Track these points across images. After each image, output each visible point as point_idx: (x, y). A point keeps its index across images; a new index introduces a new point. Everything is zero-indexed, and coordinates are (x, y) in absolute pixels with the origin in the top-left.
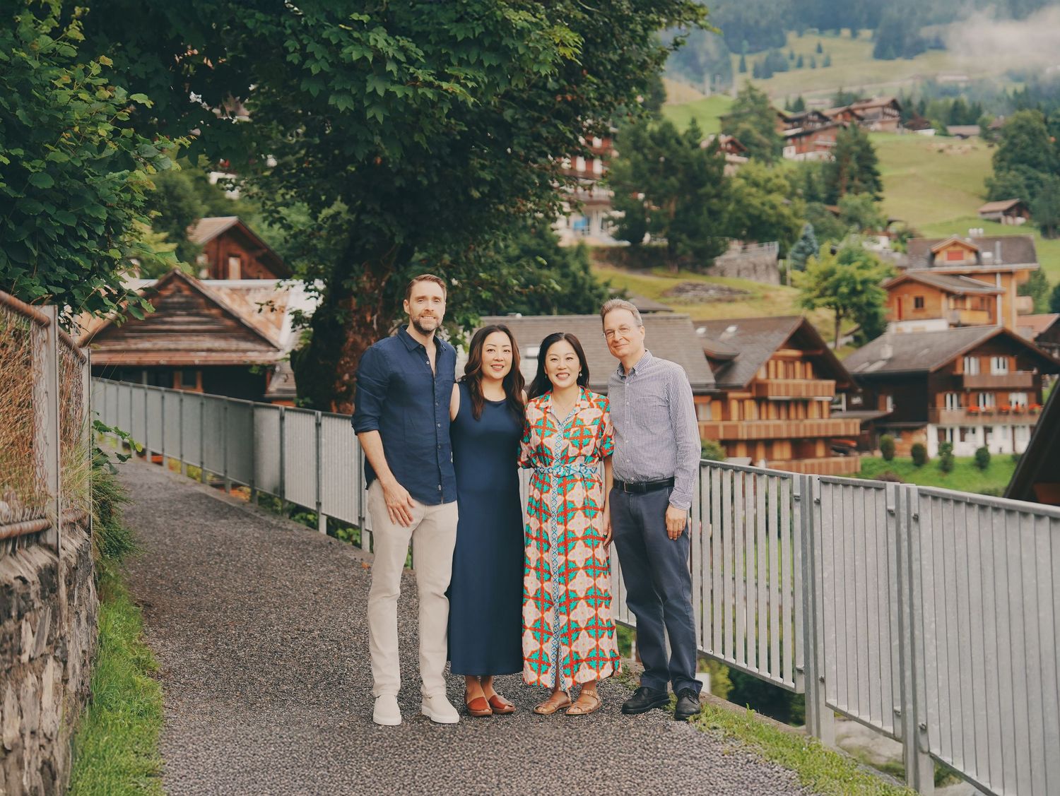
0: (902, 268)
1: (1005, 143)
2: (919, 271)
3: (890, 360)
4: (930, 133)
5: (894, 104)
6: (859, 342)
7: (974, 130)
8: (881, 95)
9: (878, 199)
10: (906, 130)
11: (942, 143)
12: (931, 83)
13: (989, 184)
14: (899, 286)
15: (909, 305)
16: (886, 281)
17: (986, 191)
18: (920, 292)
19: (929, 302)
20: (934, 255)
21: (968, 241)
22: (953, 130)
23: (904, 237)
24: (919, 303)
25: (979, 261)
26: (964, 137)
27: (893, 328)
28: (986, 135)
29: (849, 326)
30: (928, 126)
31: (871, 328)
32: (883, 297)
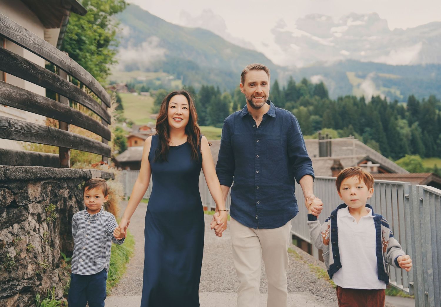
0: (130, 132)
1: (156, 98)
2: (136, 133)
3: (129, 158)
4: (136, 94)
5: (126, 86)
6: (120, 153)
7: (148, 94)
8: (122, 82)
9: (123, 112)
10: (130, 93)
11: (140, 97)
12: (135, 79)
13: (153, 109)
14: (130, 138)
15: (133, 143)
16: (127, 136)
17: (151, 111)
18: (136, 139)
19: (139, 141)
20: (140, 129)
21: (148, 125)
22: (143, 93)
23: (131, 124)
24: (136, 142)
25: (151, 131)
26: (145, 96)
27: (129, 148)
28: (152, 95)
29: (117, 148)
30: (135, 92)
31: (123, 148)
32: (126, 140)
